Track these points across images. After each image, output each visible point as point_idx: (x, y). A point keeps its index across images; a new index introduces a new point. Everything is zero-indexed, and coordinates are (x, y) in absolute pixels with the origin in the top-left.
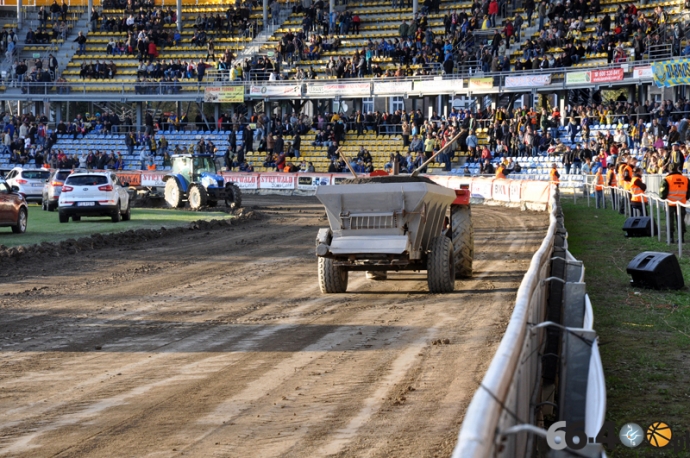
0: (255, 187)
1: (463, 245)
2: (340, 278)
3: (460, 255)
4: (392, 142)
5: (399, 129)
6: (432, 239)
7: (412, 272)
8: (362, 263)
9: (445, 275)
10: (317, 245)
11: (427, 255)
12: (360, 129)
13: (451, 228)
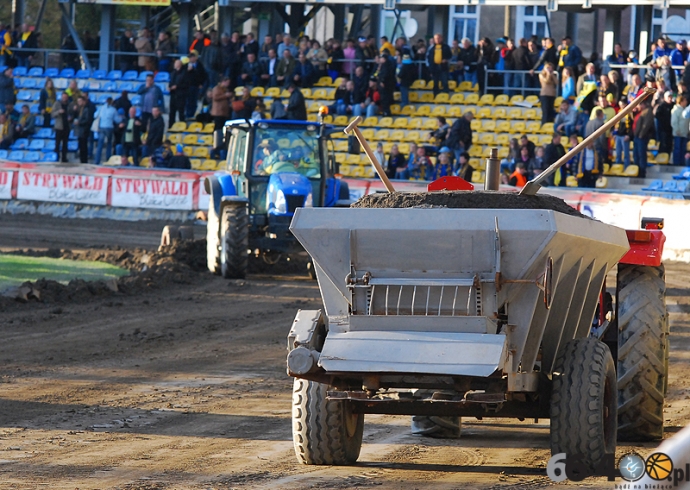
0: (188, 206)
1: (642, 362)
2: (343, 430)
3: (635, 385)
4: (515, 113)
5: (534, 81)
6: (566, 345)
7: (516, 421)
8: (396, 397)
9: (593, 432)
10: (290, 350)
11: (551, 383)
12: (442, 77)
13: (615, 321)
